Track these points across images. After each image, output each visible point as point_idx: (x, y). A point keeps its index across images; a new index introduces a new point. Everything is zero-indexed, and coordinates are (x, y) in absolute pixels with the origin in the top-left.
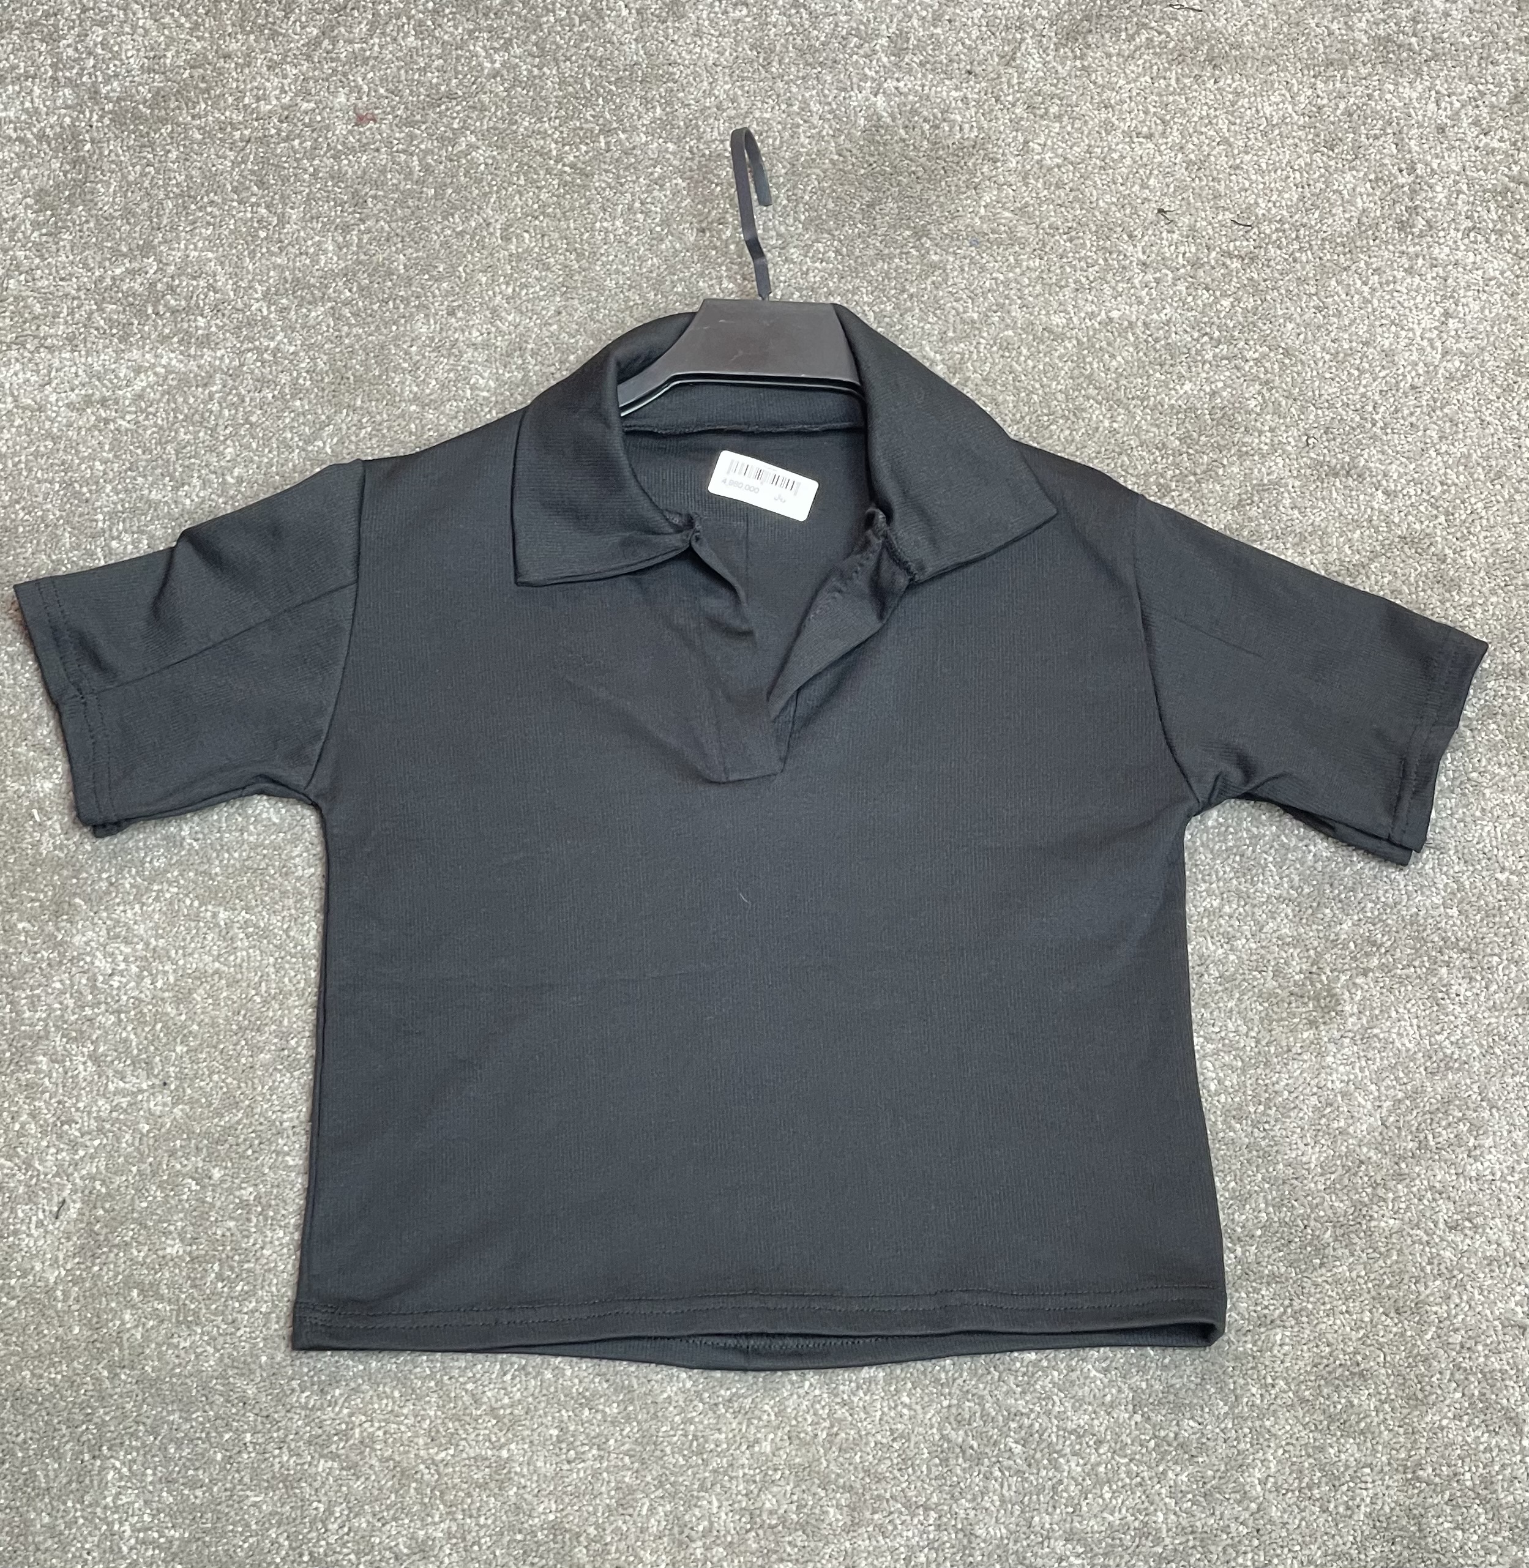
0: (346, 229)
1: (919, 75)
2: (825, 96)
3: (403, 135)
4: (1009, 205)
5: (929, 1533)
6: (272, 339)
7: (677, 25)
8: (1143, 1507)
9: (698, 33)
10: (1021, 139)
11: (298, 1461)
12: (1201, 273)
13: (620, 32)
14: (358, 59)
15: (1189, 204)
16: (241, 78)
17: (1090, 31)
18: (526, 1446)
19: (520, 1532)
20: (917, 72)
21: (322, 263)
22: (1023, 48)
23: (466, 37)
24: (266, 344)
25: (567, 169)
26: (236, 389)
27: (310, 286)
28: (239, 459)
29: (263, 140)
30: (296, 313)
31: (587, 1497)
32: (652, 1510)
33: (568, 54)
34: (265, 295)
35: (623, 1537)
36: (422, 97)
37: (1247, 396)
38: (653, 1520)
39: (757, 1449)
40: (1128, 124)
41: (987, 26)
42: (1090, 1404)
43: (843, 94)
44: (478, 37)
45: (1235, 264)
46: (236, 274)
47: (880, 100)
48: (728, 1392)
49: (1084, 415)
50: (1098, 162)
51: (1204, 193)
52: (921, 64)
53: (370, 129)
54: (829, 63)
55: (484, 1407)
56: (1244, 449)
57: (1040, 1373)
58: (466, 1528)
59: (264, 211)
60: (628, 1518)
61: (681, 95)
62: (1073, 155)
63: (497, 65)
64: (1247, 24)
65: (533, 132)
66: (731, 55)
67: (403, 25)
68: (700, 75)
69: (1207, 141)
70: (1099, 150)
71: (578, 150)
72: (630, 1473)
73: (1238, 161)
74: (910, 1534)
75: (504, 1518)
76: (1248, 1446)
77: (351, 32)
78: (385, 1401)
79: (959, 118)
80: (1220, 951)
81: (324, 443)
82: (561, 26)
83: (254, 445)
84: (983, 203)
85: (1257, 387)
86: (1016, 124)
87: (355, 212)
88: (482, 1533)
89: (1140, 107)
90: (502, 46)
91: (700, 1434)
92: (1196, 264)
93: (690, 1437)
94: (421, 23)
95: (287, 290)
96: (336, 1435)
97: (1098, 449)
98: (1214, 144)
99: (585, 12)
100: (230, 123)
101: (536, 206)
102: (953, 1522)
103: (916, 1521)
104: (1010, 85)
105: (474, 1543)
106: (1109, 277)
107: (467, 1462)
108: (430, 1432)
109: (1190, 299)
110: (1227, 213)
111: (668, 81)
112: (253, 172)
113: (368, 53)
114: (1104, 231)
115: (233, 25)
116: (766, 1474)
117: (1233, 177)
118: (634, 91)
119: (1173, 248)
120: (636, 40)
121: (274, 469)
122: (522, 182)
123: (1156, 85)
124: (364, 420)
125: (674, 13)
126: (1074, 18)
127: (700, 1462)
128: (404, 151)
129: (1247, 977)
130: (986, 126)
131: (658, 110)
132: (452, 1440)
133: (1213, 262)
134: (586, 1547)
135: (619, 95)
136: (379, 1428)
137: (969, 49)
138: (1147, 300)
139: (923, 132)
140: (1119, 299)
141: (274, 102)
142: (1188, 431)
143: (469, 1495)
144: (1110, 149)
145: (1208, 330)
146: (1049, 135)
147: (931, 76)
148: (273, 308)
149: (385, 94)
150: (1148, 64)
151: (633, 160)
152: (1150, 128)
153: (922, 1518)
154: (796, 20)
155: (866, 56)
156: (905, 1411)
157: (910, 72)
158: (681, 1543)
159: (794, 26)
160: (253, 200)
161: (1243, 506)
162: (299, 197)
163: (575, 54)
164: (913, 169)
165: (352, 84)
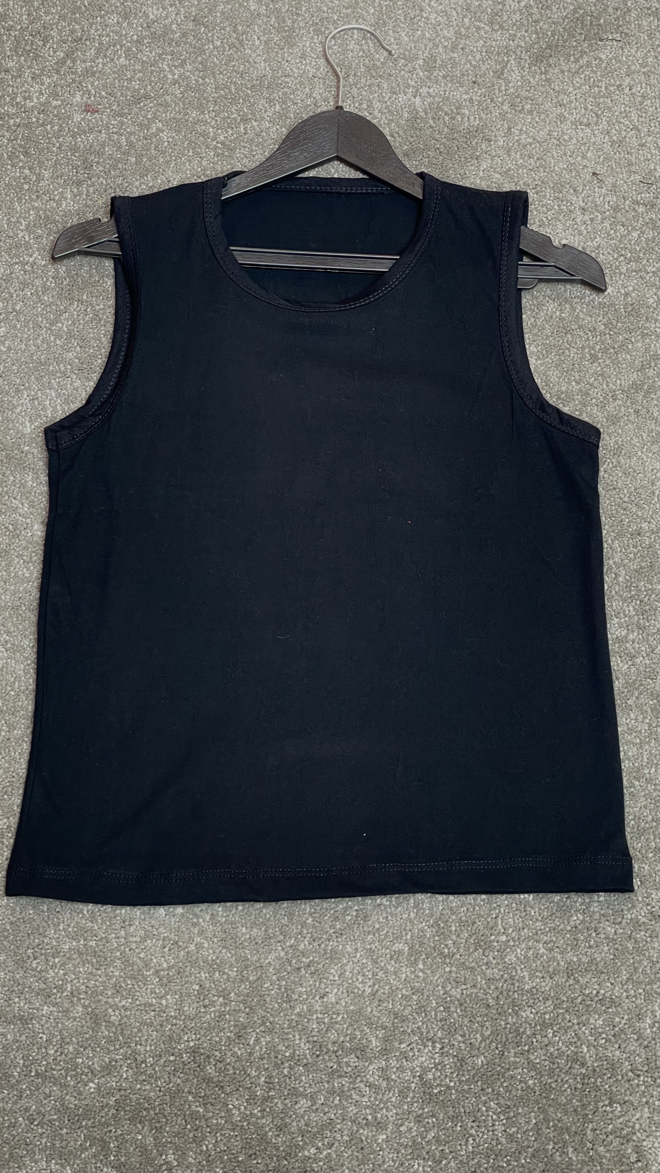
0: (79, 183)
1: (443, 84)
2: (383, 97)
3: (116, 122)
4: (498, 169)
5: (435, 1059)
6: (31, 256)
7: (291, 51)
8: (574, 1040)
9: (303, 56)
10: (506, 126)
11: (31, 1007)
12: (619, 215)
13: (254, 55)
14: (88, 72)
15: (612, 169)
16: (15, 85)
17: (551, 56)
18: (177, 997)
19: (173, 1055)
20: (441, 82)
21: (64, 206)
22: (509, 67)
23: (157, 58)
24: (27, 259)
25: (219, 145)
26: (8, 289)
27: (55, 222)
28: (8, 335)
29: (28, 126)
30: (47, 240)
31: (216, 1030)
32: (257, 1040)
33: (222, 70)
34: (28, 227)
35: (239, 1059)
36: (128, 97)
37: (647, 296)
38: (257, 1048)
39: (325, 1000)
40: (575, 116)
41: (486, 52)
42: (541, 972)
43: (395, 96)
44: (164, 58)
45: (641, 209)
46: (9, 214)
47: (418, 100)
48: (308, 960)
49: (544, 308)
50: (555, 142)
51: (622, 163)
52: (444, 77)
53: (95, 118)
54: (386, 76)
55: (152, 971)
56: (645, 331)
57: (508, 950)
58: (137, 1051)
59: (27, 172)
60: (241, 1046)
61: (292, 96)
62: (540, 137)
63: (176, 77)
64: (649, 51)
65: (198, 120)
66: (324, 70)
67: (117, 51)
68: (304, 84)
69: (624, 128)
70: (556, 134)
71: (227, 132)
72: (244, 1014)
73: (644, 141)
74: (424, 1059)
75: (162, 1045)
76: (643, 1001)
77: (84, 55)
78: (87, 965)
79: (467, 112)
80: (626, 666)
81: (63, 325)
82: (218, 52)
83: (18, 326)
84: (482, 169)
85: (654, 290)
86: (503, 116)
87: (85, 173)
88: (147, 1055)
89: (582, 106)
90: (179, 64)
91: (288, 987)
92: (616, 209)
93: (283, 990)
94: (129, 49)
95: (41, 225)
96: (55, 988)
97: (552, 330)
98: (629, 130)
99: (232, 43)
100: (7, 115)
101: (199, 169)
102: (451, 1052)
103: (426, 1051)
104: (500, 91)
105: (142, 1062)
106: (561, 217)
107: (139, 1007)
108: (116, 986)
109: (612, 232)
110: (636, 175)
111: (284, 87)
112: (21, 146)
113: (95, 69)
114: (558, 187)
115: (11, 50)
116: (332, 1018)
117: (641, 152)
118: (262, 94)
119: (602, 198)
120: (264, 60)
121: (32, 342)
122: (191, 154)
123: (593, 91)
124: (89, 310)
125: (289, 43)
126: (541, 47)
127: (288, 1006)
128: (116, 133)
129: (643, 682)
130: (484, 117)
131: (277, 107)
132: (131, 993)
133: (627, 208)
134: (214, 1065)
135: (253, 97)
136: (83, 984)
137: (475, 67)
138: (585, 232)
139: (444, 122)
140: (567, 231)
141: (35, 101)
142: (610, 319)
143: (140, 1030)
144: (563, 132)
145: (623, 253)
146: (524, 124)
147: (450, 85)
148: (32, 237)
149: (105, 95)
150: (587, 78)
151: (261, 140)
152: (588, 119)
153: (430, 1048)
154: (365, 48)
155: (410, 72)
156: (421, 974)
157: (437, 82)
158: (276, 1064)
159: (364, 51)
160: (21, 164)
161: (644, 369)
162: (50, 163)
163: (225, 70)
164: (438, 146)
165: (85, 89)
